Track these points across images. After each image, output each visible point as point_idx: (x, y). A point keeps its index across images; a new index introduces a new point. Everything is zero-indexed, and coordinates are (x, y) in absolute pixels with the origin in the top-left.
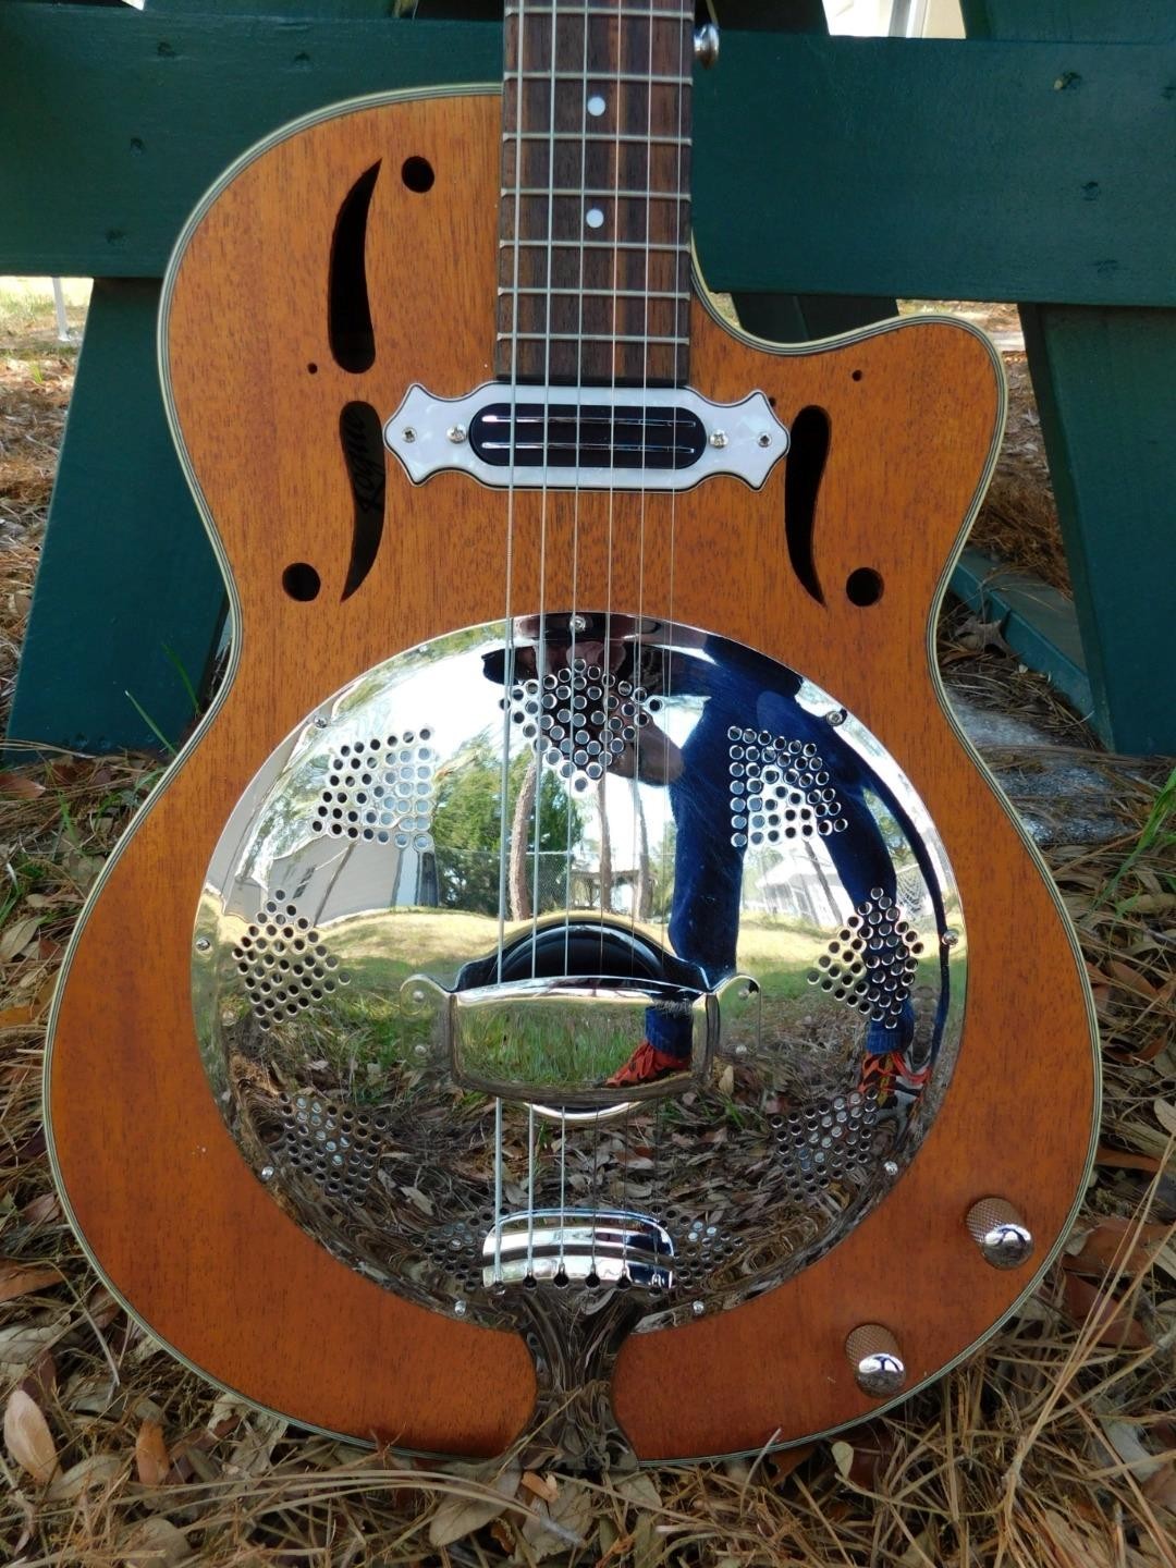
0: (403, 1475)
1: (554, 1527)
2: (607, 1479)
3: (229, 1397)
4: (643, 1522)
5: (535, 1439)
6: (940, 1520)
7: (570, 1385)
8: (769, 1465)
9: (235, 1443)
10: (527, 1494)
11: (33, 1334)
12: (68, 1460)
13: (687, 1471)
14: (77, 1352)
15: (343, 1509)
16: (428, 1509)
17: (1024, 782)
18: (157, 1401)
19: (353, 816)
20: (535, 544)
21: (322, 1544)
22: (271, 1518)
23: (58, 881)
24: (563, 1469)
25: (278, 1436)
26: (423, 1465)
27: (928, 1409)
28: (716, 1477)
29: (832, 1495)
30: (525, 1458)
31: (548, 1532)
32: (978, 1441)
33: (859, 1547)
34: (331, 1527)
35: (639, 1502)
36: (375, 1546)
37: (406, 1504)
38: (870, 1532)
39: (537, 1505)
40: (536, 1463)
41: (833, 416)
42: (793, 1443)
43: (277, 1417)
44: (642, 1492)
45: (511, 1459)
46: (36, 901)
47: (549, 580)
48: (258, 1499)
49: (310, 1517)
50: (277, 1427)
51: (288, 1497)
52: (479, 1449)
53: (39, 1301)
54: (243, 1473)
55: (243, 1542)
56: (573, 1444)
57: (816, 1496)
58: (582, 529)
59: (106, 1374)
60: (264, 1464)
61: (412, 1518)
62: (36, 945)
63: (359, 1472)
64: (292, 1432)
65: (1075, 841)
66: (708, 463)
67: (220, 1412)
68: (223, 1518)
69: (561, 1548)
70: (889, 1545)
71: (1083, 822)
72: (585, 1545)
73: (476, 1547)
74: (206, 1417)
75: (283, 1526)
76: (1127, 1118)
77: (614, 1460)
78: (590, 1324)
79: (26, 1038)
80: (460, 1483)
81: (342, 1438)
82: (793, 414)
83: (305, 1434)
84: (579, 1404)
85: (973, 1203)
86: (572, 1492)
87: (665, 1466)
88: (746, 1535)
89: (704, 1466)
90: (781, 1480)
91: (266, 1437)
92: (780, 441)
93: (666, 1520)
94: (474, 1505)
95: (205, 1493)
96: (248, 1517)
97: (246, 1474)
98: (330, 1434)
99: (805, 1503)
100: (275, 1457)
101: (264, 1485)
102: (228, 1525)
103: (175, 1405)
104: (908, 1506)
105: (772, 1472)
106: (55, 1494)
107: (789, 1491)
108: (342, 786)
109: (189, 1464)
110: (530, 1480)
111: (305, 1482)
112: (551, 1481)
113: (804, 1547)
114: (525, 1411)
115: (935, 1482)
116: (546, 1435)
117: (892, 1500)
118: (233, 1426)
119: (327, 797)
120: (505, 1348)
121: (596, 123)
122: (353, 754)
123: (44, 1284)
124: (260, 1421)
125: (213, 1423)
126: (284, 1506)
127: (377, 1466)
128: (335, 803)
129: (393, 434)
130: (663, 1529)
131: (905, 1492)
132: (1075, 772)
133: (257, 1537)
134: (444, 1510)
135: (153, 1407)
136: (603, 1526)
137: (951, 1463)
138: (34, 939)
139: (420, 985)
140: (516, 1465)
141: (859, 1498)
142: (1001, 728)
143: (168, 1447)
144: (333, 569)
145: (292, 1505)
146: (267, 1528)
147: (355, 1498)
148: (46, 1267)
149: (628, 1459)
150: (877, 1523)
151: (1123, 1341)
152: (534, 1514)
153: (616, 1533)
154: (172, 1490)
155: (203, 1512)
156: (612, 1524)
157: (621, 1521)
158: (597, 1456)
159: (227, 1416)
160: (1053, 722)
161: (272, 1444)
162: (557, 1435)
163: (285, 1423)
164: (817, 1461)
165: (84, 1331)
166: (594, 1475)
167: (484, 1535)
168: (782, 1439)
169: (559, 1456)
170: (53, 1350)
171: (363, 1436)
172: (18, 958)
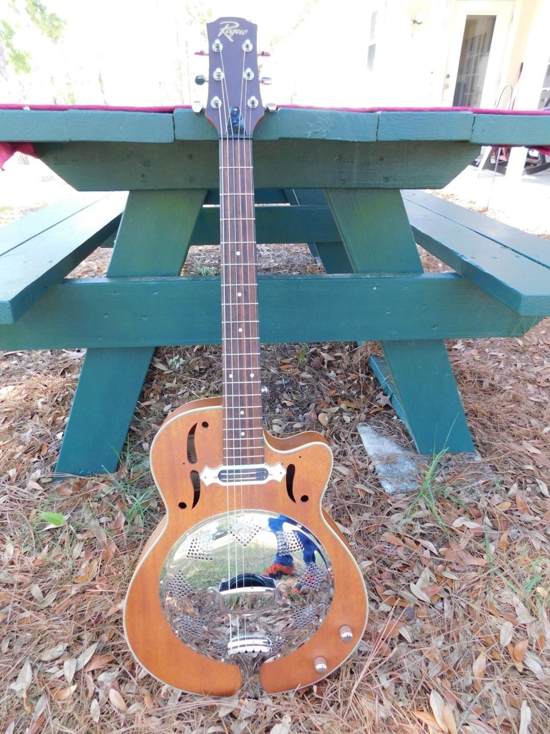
0: (211, 702)
1: (247, 711)
2: (259, 699)
3: (167, 686)
4: (268, 708)
5: (242, 691)
6: (338, 702)
7: (250, 677)
8: (298, 693)
9: (168, 697)
10: (241, 704)
11: (111, 674)
12: (129, 705)
13: (279, 695)
14: (123, 678)
15: (198, 711)
16: (217, 709)
17: (390, 469)
18: (148, 689)
19: (196, 554)
20: (233, 496)
21: (194, 719)
22: (180, 715)
23: (85, 529)
24: (249, 698)
25: (179, 695)
26: (215, 699)
27: (336, 676)
28: (286, 697)
29: (313, 699)
30: (240, 696)
31: (246, 712)
32: (347, 683)
33: (318, 710)
34: (195, 715)
35: (267, 703)
36: (206, 718)
37: (211, 709)
38: (320, 706)
39: (243, 706)
40: (243, 696)
41: (295, 466)
42: (304, 687)
43: (178, 690)
44: (268, 701)
45: (236, 696)
46: (79, 536)
47: (236, 504)
48: (176, 710)
49: (189, 713)
50: (178, 692)
51: (184, 709)
52: (229, 694)
53: (110, 665)
54: (173, 704)
55: (175, 721)
56: (251, 691)
57: (309, 699)
58: (243, 493)
59: (133, 683)
60: (177, 701)
61: (214, 712)
62: (84, 552)
63: (201, 702)
64: (183, 694)
65: (402, 492)
66: (269, 478)
67: (164, 690)
68: (170, 715)
69: (249, 716)
70: (325, 709)
71: (405, 484)
72: (255, 714)
73: (229, 717)
74: (160, 692)
75: (183, 716)
76: (403, 590)
77: (261, 694)
78: (254, 660)
79: (88, 586)
80: (224, 702)
81: (195, 694)
82: (287, 466)
83: (186, 694)
84: (252, 682)
85: (341, 627)
86: (252, 703)
87: (274, 695)
88: (291, 709)
89: (283, 694)
90: (301, 696)
91: (176, 696)
92: (284, 472)
93: (274, 707)
94: (228, 707)
95: (163, 710)
96: (175, 715)
97: (174, 705)
98: (193, 693)
99: (306, 700)
100: (180, 700)
101: (178, 707)
102: (170, 717)
103: (152, 690)
104: (331, 699)
105: (299, 694)
106: (128, 713)
107: (303, 698)
108: (193, 548)
109: (158, 704)
110: (241, 701)
111: (188, 705)
112: (246, 700)
113: (305, 710)
114: (239, 684)
115: (336, 693)
116: (245, 689)
117: (326, 699)
118: (168, 694)
119: (190, 550)
120: (234, 668)
121: (242, 416)
122: (195, 541)
123: (110, 660)
124: (174, 692)
125: (162, 693)
126: (183, 711)
127: (205, 700)
128: (191, 552)
129: (202, 477)
130: (273, 709)
131: (329, 696)
132: (406, 462)
133: (178, 719)
134: (221, 709)
135: (147, 691)
136: (259, 710)
137: (340, 688)
138: (83, 551)
139: (212, 589)
140: (238, 697)
141: (319, 699)
142: (385, 444)
143: (152, 700)
144: (189, 502)
145: (185, 711)
146: (180, 717)
147: (200, 708)
148: (109, 656)
149: (265, 694)
150: (322, 704)
151: (383, 655)
152: (242, 708)
153: (262, 711)
154: (156, 710)
155: (164, 715)
156: (261, 709)
157: (263, 709)
158: (257, 693)
159: (166, 691)
160: (402, 440)
161: (178, 697)
162: (247, 689)
163: (181, 691)
164: (309, 691)
165: (124, 672)
166: (256, 698)
167: (231, 714)
168: (301, 686)
169: (248, 695)
170: (116, 678)
171: (201, 693)
172: (79, 558)
